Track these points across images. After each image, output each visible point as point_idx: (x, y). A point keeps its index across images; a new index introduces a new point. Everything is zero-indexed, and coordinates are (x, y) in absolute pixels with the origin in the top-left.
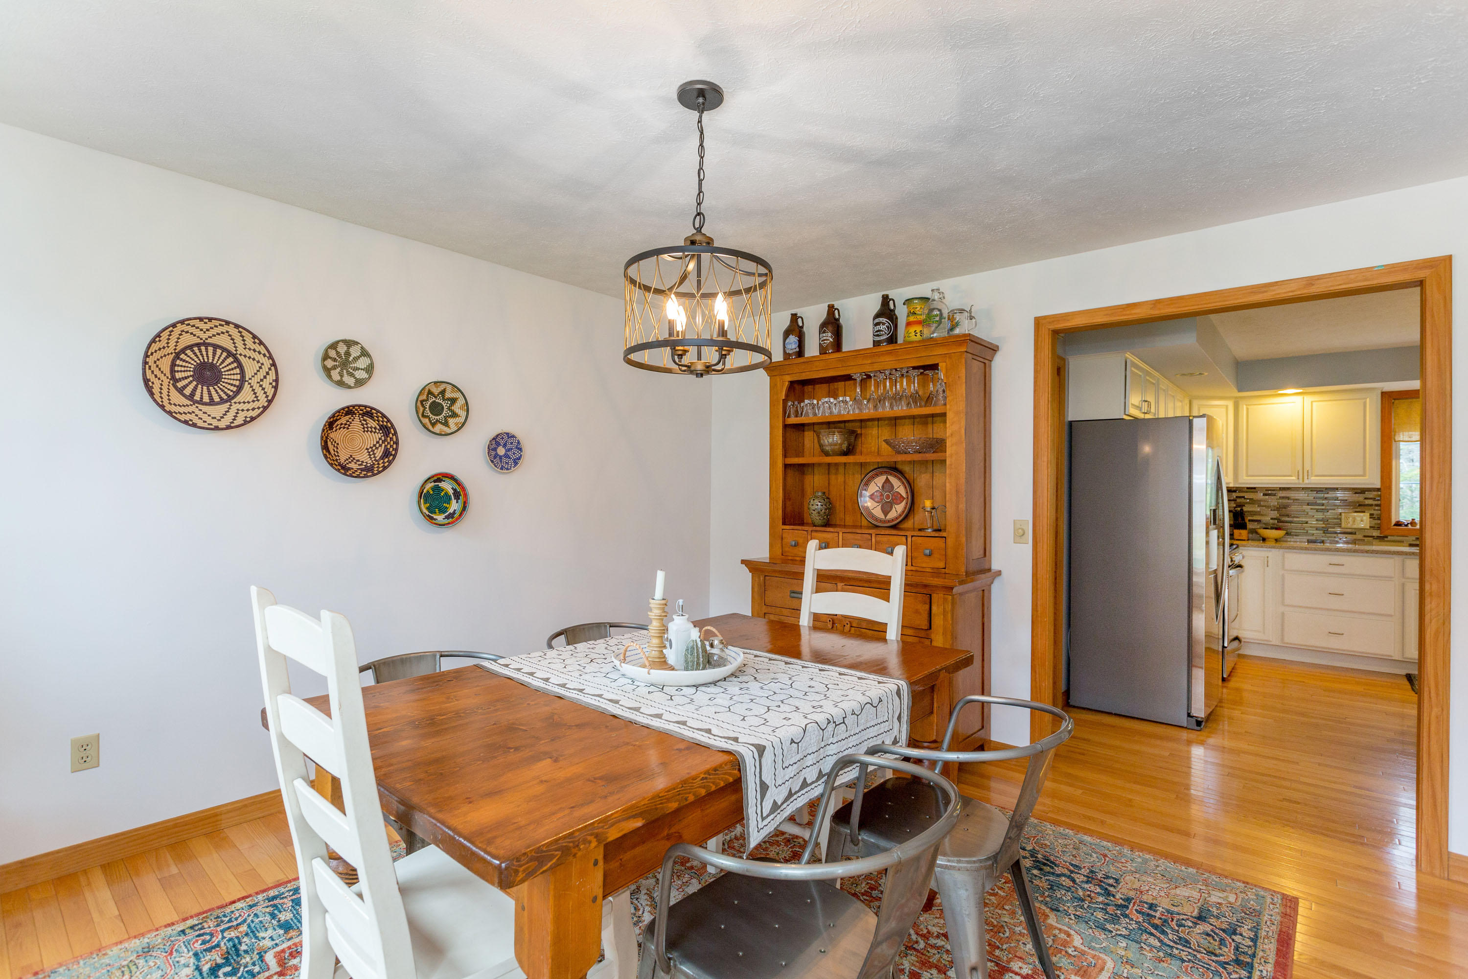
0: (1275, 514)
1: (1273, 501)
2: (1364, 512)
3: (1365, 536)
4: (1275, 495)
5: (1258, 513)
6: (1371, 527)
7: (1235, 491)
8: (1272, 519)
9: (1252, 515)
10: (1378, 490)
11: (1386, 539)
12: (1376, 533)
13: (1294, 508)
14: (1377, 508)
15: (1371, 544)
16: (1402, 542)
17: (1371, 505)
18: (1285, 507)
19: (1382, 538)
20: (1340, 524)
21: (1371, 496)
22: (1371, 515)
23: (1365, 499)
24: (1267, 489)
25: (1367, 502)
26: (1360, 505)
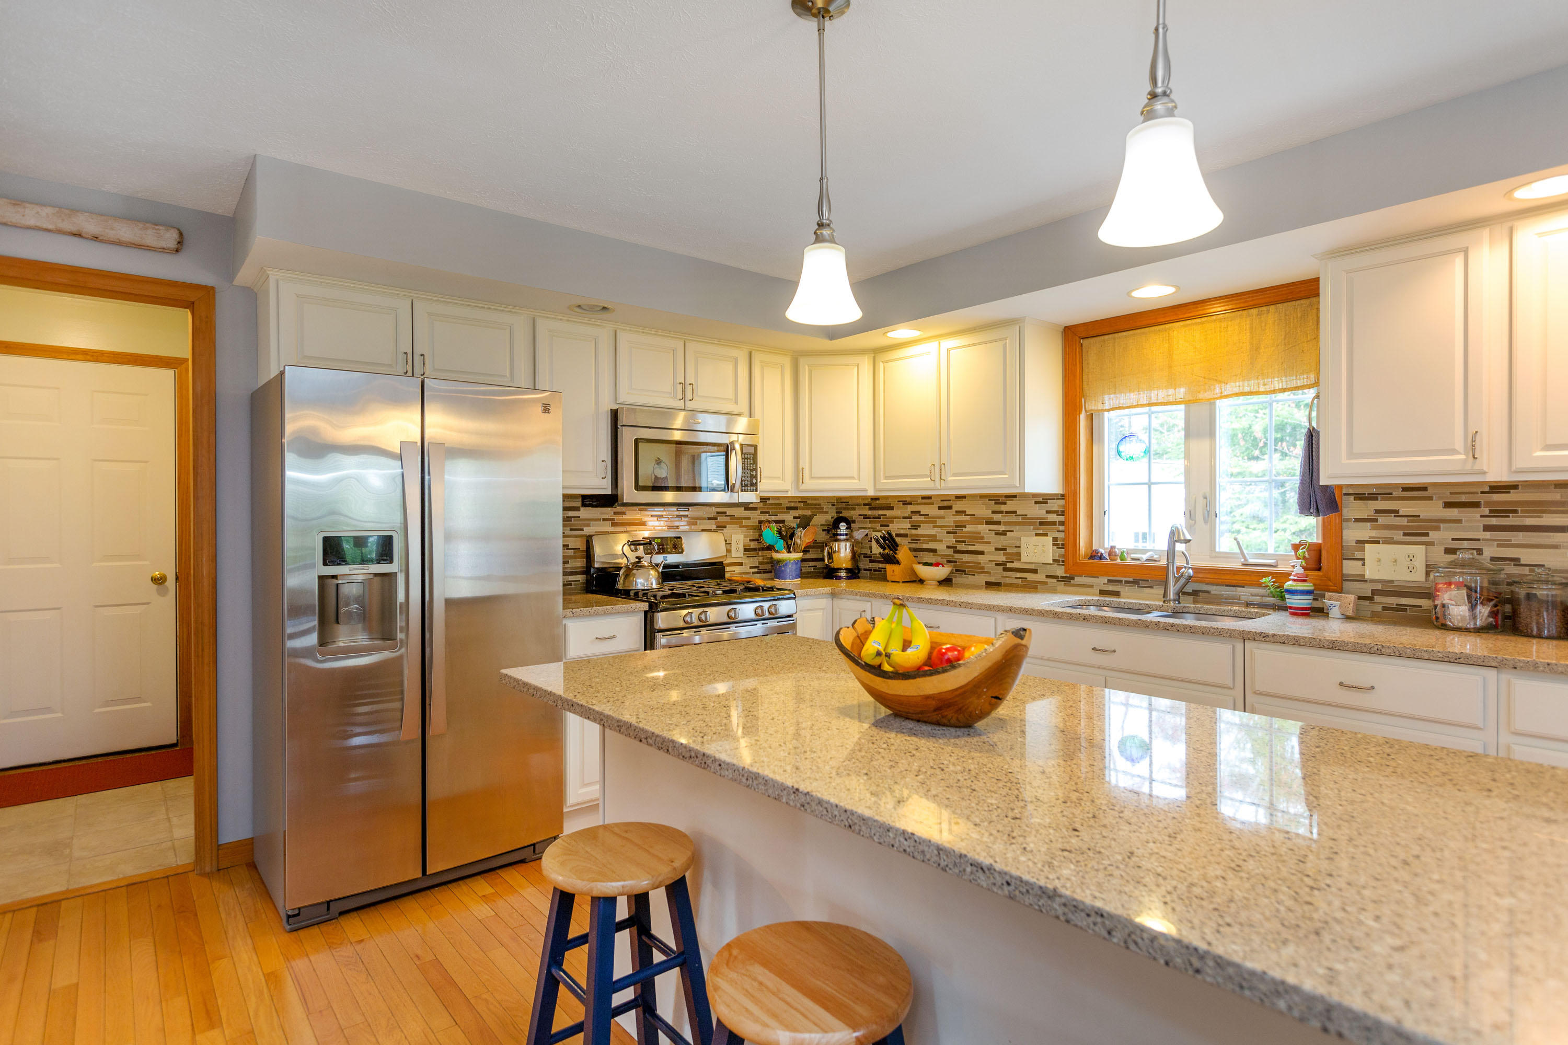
0: (950, 539)
1: (950, 518)
2: (1046, 535)
3: (1048, 577)
4: (950, 508)
5: (933, 538)
6: (1054, 560)
7: (910, 504)
8: (948, 547)
9: (927, 542)
10: (1062, 497)
11: (1072, 582)
12: (1060, 571)
13: (969, 528)
14: (1061, 528)
15: (1053, 591)
16: (1091, 586)
17: (1054, 523)
18: (960, 527)
19: (1067, 580)
20: (1019, 554)
21: (1055, 508)
22: (1055, 539)
23: (1048, 512)
24: (945, 498)
25: (1052, 517)
26: (1041, 524)
